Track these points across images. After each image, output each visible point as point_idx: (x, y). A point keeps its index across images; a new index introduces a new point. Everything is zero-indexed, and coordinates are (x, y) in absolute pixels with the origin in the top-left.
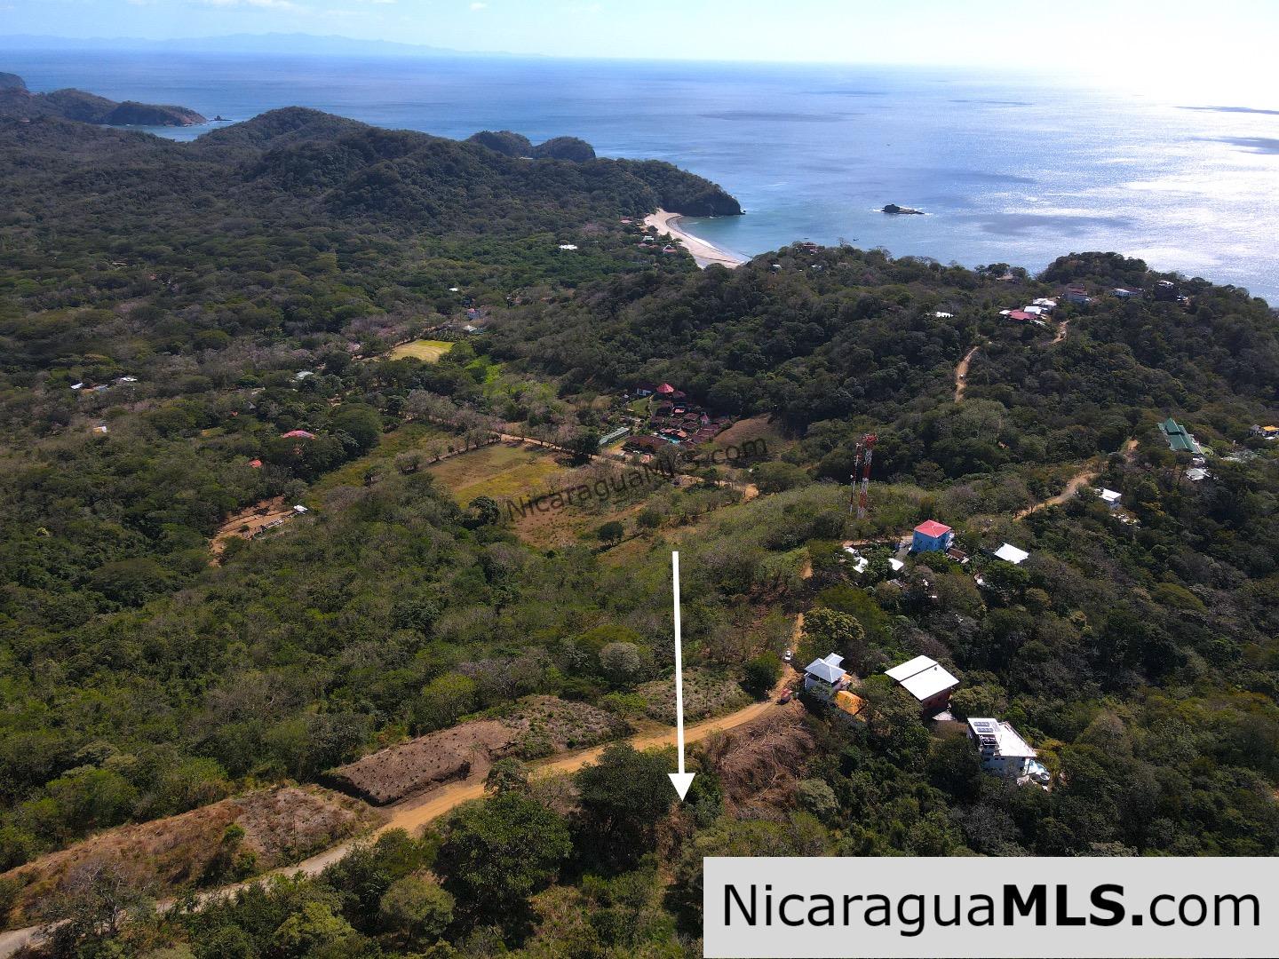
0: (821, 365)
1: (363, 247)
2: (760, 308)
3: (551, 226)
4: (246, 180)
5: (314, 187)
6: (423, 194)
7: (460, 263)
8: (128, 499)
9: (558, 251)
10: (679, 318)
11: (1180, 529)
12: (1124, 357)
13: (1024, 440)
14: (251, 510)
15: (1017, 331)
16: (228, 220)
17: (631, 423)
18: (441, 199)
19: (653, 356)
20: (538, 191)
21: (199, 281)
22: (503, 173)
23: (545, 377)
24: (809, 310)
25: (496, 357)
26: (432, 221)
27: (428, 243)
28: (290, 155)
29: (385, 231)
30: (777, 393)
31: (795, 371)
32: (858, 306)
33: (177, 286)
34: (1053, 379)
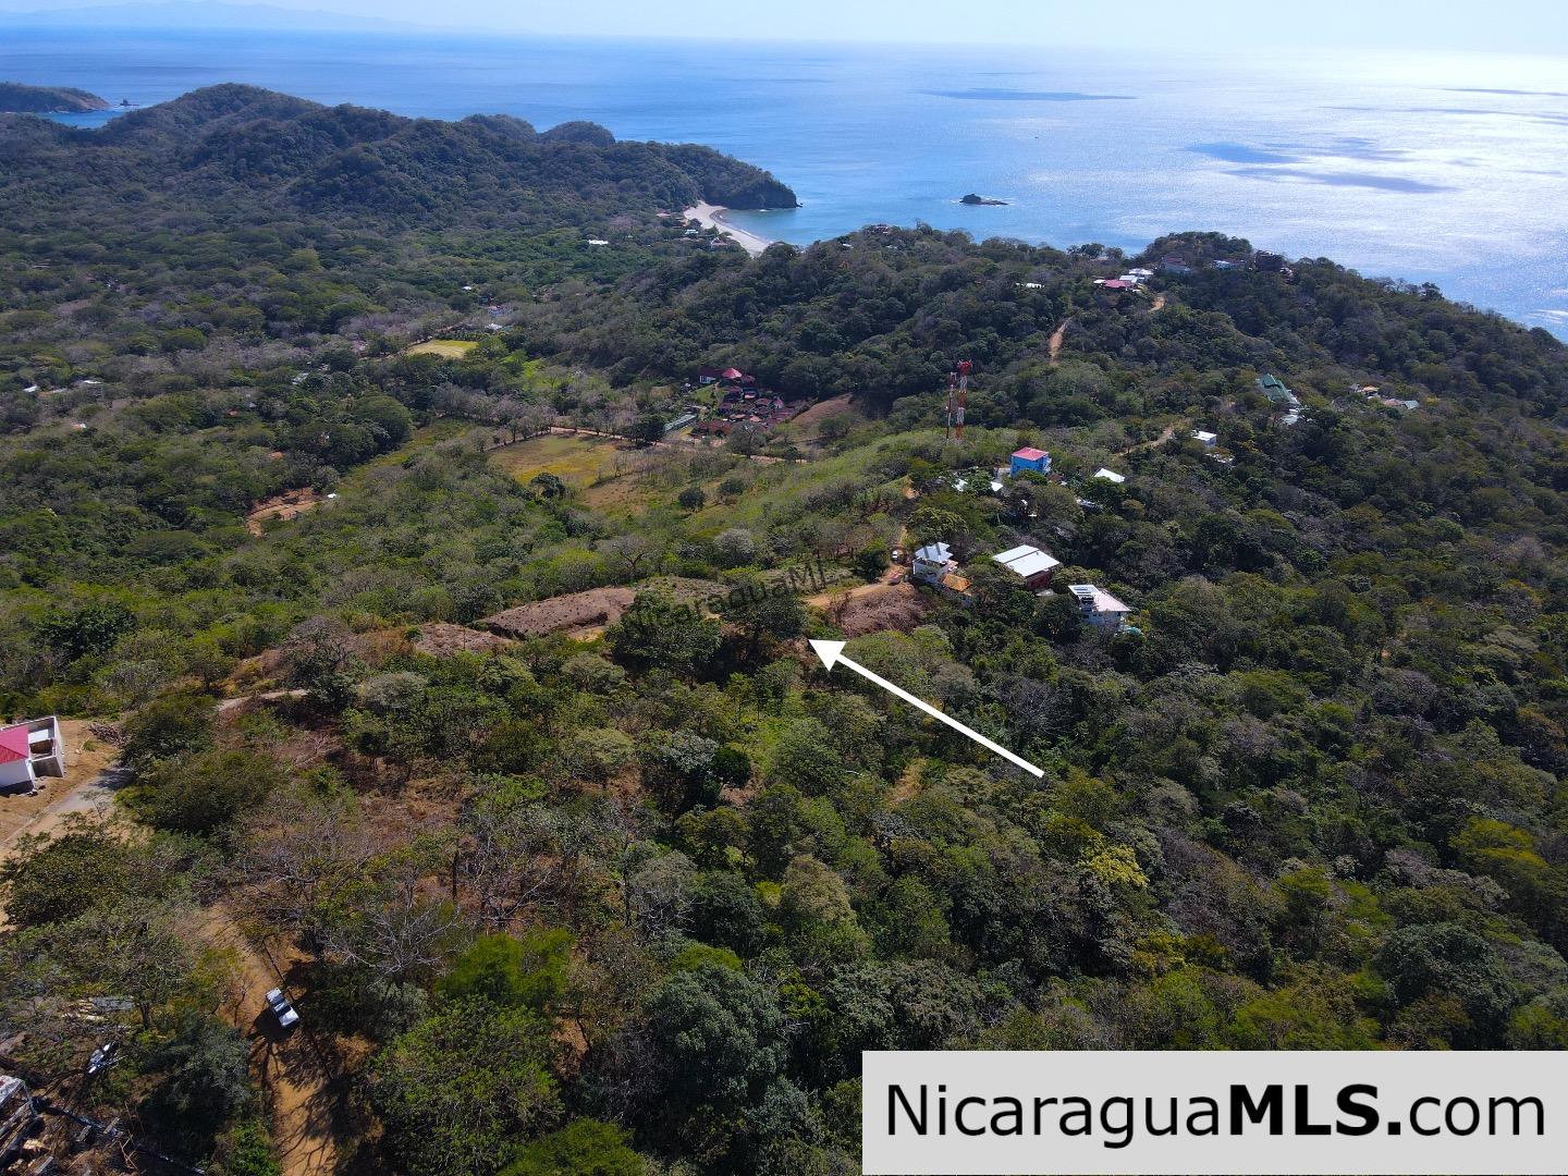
0: (904, 340)
1: (347, 244)
2: (832, 286)
3: (574, 219)
4: (185, 167)
5: (274, 176)
6: (414, 182)
7: (468, 261)
8: (139, 485)
9: (586, 246)
10: (741, 300)
11: (1273, 466)
12: (1225, 325)
13: (1121, 398)
14: (279, 500)
15: (1113, 299)
16: (169, 215)
17: (695, 411)
18: (436, 189)
19: (714, 342)
20: (555, 180)
21: (151, 280)
22: (509, 159)
23: (592, 370)
24: (888, 286)
25: (532, 353)
26: (428, 215)
27: (425, 239)
28: (240, 137)
29: (370, 226)
30: (858, 371)
31: (875, 348)
32: (942, 279)
33: (122, 287)
34: (1151, 347)
